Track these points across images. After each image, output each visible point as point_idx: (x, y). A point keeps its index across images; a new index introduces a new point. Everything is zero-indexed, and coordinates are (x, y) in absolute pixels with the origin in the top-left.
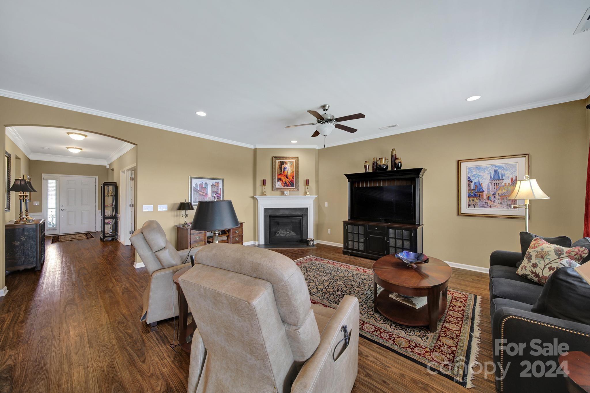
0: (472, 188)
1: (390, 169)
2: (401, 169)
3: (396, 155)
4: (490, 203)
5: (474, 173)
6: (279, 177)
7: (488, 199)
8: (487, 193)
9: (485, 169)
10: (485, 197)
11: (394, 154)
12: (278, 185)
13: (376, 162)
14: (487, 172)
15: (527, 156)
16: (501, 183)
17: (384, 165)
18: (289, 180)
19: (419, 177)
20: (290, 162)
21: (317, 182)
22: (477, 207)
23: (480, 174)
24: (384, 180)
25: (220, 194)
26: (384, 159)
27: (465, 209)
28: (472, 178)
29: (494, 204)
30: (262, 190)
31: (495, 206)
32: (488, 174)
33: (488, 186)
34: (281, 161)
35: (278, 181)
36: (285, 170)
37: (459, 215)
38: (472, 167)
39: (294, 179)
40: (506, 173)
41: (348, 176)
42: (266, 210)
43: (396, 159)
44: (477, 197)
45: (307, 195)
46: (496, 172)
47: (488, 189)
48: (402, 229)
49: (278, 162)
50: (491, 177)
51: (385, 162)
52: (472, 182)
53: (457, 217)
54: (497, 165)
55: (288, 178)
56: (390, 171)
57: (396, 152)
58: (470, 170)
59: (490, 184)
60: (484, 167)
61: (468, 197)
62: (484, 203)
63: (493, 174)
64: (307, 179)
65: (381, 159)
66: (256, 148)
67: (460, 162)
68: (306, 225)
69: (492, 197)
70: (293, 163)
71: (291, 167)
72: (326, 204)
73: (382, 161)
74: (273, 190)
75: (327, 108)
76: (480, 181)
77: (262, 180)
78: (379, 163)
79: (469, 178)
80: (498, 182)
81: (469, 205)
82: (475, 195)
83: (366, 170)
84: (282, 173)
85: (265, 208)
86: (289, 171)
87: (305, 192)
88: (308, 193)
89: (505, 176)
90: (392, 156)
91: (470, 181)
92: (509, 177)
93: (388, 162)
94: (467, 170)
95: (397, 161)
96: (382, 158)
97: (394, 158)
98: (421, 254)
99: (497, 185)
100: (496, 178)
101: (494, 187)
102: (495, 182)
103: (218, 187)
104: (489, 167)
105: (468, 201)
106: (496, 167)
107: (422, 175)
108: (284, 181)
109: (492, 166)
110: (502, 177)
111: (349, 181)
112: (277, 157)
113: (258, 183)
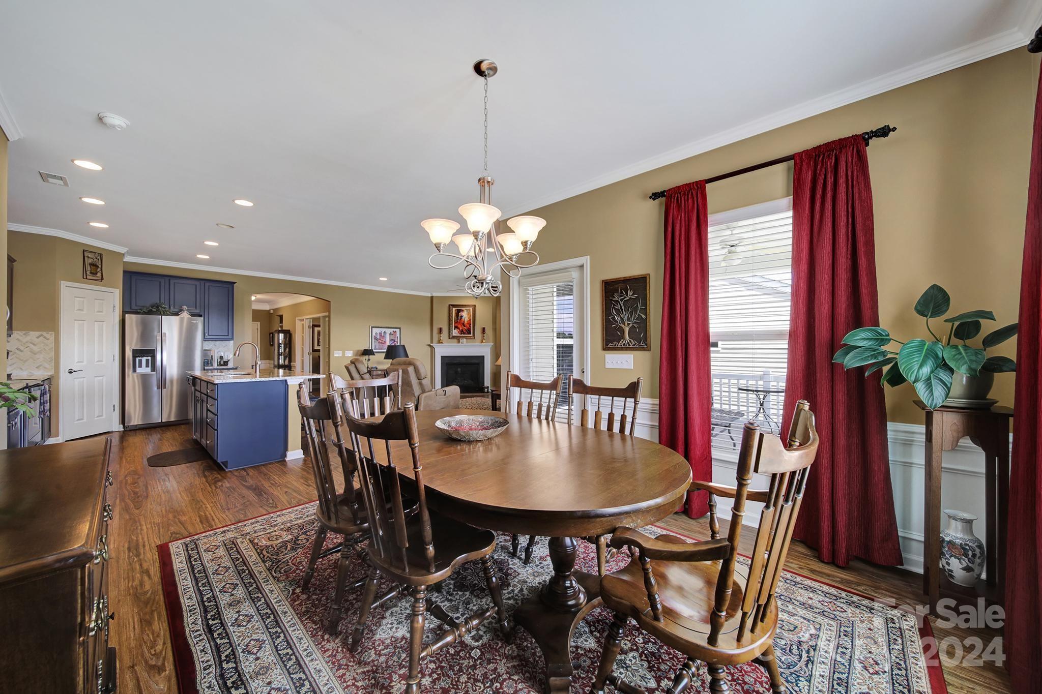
6: (456, 324)
18: (466, 328)
30: (439, 338)
34: (457, 309)
35: (455, 329)
39: (471, 327)
42: (443, 358)
45: (483, 343)
55: (464, 326)
64: (484, 327)
66: (432, 296)
68: (482, 372)
71: (468, 315)
74: (450, 338)
77: (438, 328)
84: (459, 320)
85: (441, 356)
86: (466, 319)
87: (482, 340)
88: (484, 341)
108: (461, 328)
112: (454, 306)
113: (435, 331)
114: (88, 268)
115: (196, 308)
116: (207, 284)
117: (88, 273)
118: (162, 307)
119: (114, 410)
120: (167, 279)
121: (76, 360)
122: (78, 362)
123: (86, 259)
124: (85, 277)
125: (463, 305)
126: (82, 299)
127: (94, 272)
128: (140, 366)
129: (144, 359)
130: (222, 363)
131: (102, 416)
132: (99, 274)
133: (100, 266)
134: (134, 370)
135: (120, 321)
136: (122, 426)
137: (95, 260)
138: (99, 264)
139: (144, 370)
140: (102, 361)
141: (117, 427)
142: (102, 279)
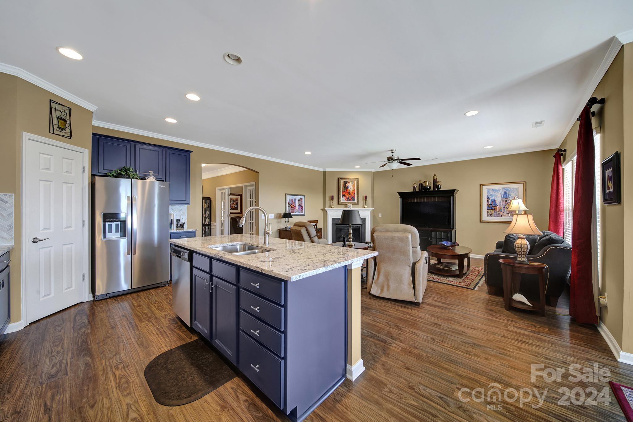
0: (490, 204)
1: (432, 189)
2: (441, 189)
3: (436, 179)
4: (501, 213)
5: (491, 193)
6: (344, 193)
7: (500, 211)
8: (499, 206)
9: (498, 191)
10: (498, 209)
11: (435, 178)
12: (343, 200)
13: (422, 184)
14: (499, 193)
15: (524, 183)
16: (508, 200)
17: (428, 186)
18: (351, 196)
19: (453, 196)
20: (352, 182)
21: (373, 197)
22: (493, 217)
23: (495, 194)
24: (427, 197)
25: (303, 207)
26: (428, 182)
27: (485, 218)
28: (490, 197)
29: (504, 214)
30: (330, 204)
31: (504, 215)
32: (500, 194)
33: (500, 202)
34: (345, 181)
35: (342, 197)
36: (348, 188)
37: (481, 222)
38: (490, 189)
39: (355, 195)
40: (511, 193)
41: (399, 193)
42: (333, 219)
43: (437, 182)
44: (493, 209)
45: (365, 208)
46: (505, 193)
47: (500, 204)
48: (441, 232)
49: (343, 182)
50: (502, 196)
51: (428, 184)
52: (490, 199)
53: (480, 223)
54: (506, 188)
55: (350, 194)
56: (432, 191)
57: (437, 177)
58: (488, 191)
59: (501, 201)
60: (497, 189)
61: (487, 209)
62: (497, 214)
63: (503, 194)
64: (366, 195)
65: (425, 182)
66: (325, 171)
67: (482, 185)
68: (364, 231)
69: (502, 209)
70: (354, 183)
71: (353, 186)
72: (380, 215)
73: (427, 183)
74: (338, 204)
75: (394, 151)
76: (495, 199)
77: (330, 196)
78: (424, 184)
79: (487, 196)
80: (506, 199)
81: (488, 215)
82: (492, 208)
83: (414, 190)
84: (346, 190)
85: (332, 218)
86: (351, 189)
87: (364, 205)
88: (366, 206)
89: (510, 196)
90: (434, 180)
91: (488, 199)
92: (513, 196)
93: (431, 184)
94: (487, 191)
95: (438, 184)
96: (427, 181)
97: (435, 181)
98: (455, 242)
99: (506, 201)
100: (505, 197)
101: (503, 203)
102: (504, 199)
103: (302, 201)
104: (501, 189)
105: (487, 212)
106: (505, 189)
107: (456, 194)
108: (347, 196)
109: (503, 189)
110: (509, 196)
111: (400, 198)
112: (342, 178)
113: (327, 199)
114: (56, 122)
115: (159, 174)
116: (169, 151)
117: (56, 127)
118: (130, 171)
119: (84, 279)
120: (133, 144)
121: (42, 227)
122: (44, 229)
123: (53, 110)
124: (52, 131)
125: (349, 178)
126: (49, 157)
127: (63, 127)
128: (110, 231)
129: (114, 224)
130: (179, 225)
131: (71, 287)
132: (68, 131)
133: (68, 122)
134: (105, 237)
135: (89, 183)
136: (91, 295)
137: (63, 113)
138: (67, 119)
139: (113, 235)
140: (70, 227)
141: (87, 297)
142: (71, 136)
